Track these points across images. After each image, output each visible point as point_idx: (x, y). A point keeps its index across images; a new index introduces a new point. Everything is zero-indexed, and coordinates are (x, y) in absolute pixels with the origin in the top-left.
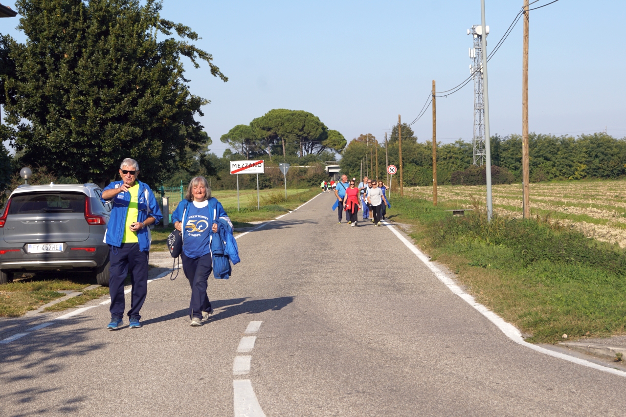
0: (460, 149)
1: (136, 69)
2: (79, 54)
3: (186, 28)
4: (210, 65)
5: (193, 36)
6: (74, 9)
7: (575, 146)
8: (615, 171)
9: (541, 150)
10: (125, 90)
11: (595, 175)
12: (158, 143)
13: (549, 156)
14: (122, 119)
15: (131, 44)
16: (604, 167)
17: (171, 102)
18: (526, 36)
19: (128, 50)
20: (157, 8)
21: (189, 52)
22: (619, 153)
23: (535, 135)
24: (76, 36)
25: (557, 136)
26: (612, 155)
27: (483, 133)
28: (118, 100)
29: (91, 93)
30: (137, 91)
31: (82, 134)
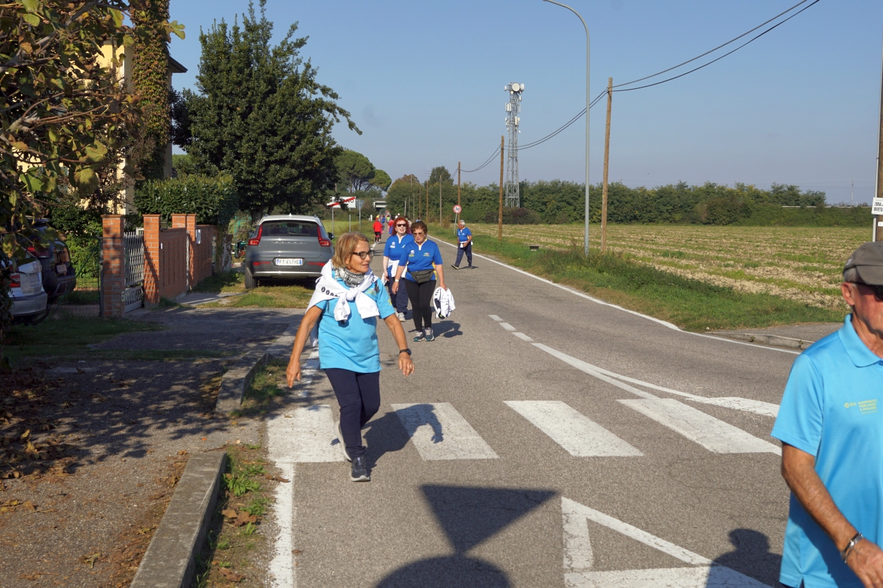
0: (493, 192)
1: (296, 122)
2: (250, 109)
3: (329, 89)
4: (348, 120)
5: (335, 96)
6: (247, 71)
7: (594, 194)
8: (628, 217)
9: (564, 195)
10: (286, 138)
11: (610, 220)
12: (308, 182)
13: (571, 201)
14: (281, 162)
15: (291, 103)
16: (619, 213)
17: (321, 150)
18: (609, 111)
19: (289, 108)
20: (312, 74)
21: (332, 108)
22: (631, 201)
23: (560, 182)
24: (247, 94)
25: (578, 184)
26: (626, 203)
27: (515, 177)
28: (279, 147)
29: (259, 140)
30: (295, 140)
31: (251, 173)
